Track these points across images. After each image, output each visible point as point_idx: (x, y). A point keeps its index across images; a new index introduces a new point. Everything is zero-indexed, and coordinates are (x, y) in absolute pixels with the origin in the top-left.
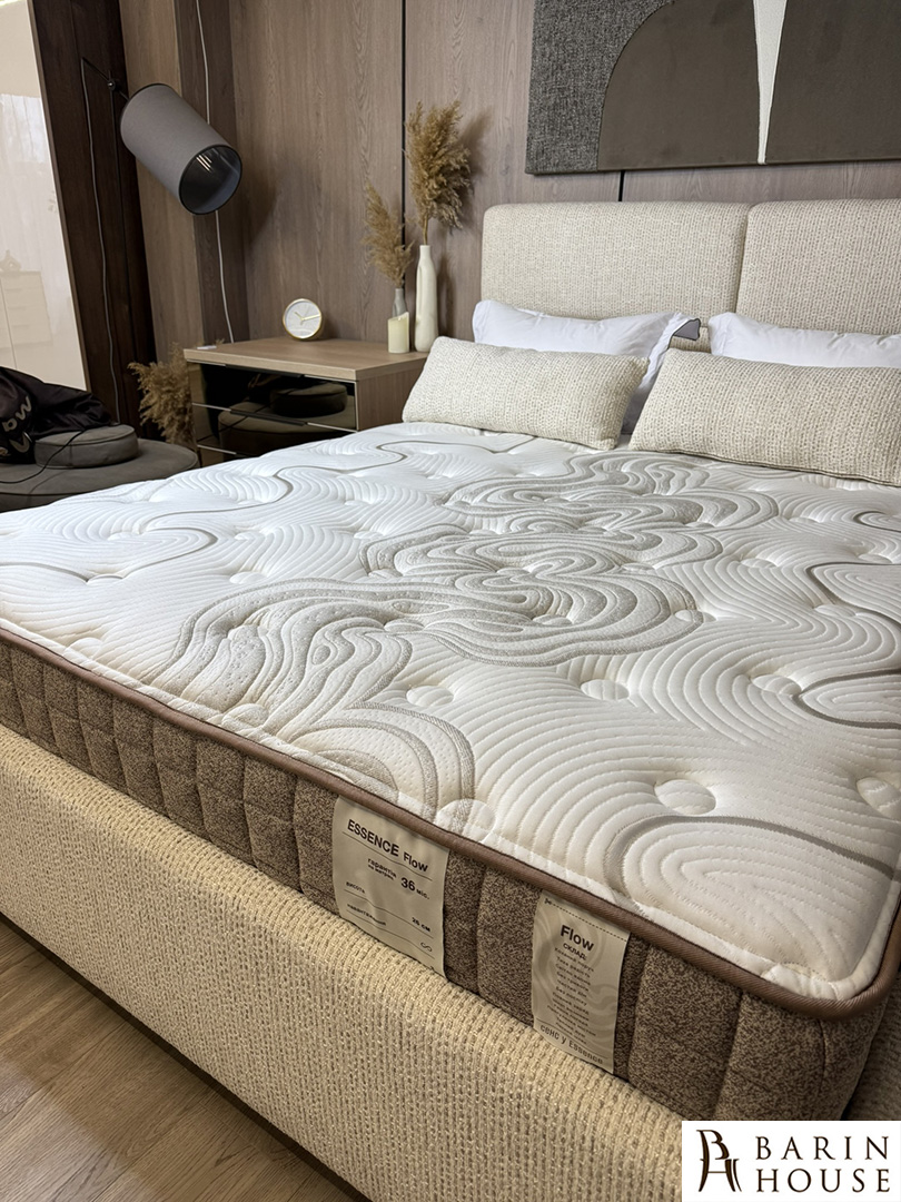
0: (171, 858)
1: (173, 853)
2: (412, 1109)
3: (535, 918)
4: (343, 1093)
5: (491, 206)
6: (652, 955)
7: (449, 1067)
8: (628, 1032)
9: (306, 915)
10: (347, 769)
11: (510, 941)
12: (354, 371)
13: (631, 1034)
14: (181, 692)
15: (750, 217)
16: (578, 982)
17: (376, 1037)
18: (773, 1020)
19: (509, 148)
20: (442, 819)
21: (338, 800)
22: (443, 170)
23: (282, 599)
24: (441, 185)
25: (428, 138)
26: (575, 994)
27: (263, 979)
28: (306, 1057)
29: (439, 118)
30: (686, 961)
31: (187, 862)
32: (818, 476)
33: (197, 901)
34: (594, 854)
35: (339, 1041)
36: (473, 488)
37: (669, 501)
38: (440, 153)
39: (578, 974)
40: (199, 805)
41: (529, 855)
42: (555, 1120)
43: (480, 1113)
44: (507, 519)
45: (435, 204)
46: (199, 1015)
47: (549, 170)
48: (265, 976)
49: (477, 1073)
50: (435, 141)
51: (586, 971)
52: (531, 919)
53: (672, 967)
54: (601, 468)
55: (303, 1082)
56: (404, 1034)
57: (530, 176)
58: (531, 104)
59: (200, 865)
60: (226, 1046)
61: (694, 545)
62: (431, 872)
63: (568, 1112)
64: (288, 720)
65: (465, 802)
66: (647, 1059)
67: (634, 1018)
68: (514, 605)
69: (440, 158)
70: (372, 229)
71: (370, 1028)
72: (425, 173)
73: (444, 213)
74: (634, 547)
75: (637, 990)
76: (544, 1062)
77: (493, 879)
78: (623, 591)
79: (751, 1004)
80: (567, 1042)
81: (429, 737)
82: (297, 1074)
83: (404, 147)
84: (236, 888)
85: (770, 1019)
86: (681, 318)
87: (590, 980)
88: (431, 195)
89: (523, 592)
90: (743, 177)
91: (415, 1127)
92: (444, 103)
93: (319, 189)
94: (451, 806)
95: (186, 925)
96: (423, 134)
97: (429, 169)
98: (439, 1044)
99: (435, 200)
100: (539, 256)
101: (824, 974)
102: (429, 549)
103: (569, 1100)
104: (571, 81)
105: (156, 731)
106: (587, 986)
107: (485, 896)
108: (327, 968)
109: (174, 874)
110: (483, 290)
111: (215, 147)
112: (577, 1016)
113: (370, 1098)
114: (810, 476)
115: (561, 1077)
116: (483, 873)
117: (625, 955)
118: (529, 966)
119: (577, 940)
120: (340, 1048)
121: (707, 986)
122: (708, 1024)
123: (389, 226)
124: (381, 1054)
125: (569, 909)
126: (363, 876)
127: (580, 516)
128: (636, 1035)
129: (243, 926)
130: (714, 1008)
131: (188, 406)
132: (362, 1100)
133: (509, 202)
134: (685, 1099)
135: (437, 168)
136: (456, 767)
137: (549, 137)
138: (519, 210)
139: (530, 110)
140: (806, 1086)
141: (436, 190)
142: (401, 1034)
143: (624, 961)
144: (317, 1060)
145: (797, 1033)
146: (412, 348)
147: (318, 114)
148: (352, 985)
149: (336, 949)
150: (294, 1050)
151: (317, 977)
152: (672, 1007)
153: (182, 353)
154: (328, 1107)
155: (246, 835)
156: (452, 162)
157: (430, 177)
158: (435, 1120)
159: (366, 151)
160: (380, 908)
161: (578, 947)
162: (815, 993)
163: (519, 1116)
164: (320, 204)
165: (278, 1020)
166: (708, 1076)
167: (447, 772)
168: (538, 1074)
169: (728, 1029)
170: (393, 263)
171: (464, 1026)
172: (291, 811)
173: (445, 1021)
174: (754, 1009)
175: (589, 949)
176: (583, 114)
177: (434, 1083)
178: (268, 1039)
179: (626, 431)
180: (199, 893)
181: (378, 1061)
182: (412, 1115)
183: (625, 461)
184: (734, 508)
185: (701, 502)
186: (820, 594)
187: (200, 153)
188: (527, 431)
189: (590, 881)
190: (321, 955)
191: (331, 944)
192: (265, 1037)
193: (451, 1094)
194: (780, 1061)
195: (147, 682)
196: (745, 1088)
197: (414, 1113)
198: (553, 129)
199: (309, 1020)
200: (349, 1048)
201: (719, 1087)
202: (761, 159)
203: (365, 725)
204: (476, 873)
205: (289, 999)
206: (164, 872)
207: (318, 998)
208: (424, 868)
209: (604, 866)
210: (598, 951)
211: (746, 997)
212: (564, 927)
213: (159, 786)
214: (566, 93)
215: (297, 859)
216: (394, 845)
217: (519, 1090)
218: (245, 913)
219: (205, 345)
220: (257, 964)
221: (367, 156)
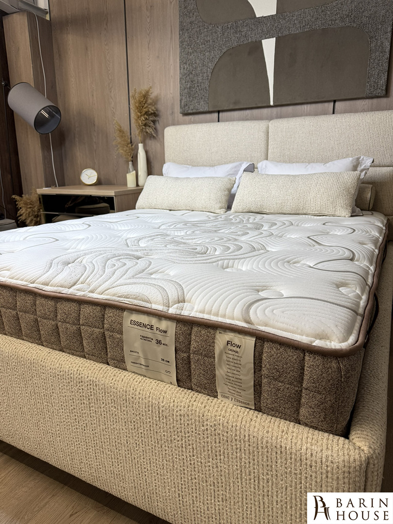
0: (46, 359)
1: (47, 357)
2: (166, 450)
3: (215, 341)
4: (133, 454)
5: (167, 127)
6: (266, 345)
7: (182, 421)
8: (259, 385)
9: (112, 371)
10: (128, 299)
11: (205, 356)
12: (113, 191)
13: (260, 386)
14: (49, 284)
15: (270, 125)
16: (236, 365)
17: (148, 418)
18: (319, 360)
19: (173, 104)
20: (172, 311)
21: (125, 313)
22: (146, 113)
23: (91, 253)
24: (146, 119)
25: (139, 100)
26: (235, 372)
27: (92, 407)
28: (114, 441)
29: (144, 93)
30: (280, 344)
31: (54, 360)
32: (306, 216)
33: (59, 377)
34: (237, 312)
35: (130, 427)
36: (169, 224)
37: (250, 223)
38: (145, 106)
39: (235, 361)
40: (59, 334)
41: (210, 317)
42: (232, 431)
43: (198, 440)
44: (185, 231)
45: (144, 127)
46: (60, 438)
47: (189, 111)
48: (93, 404)
49: (195, 420)
50: (142, 102)
51: (239, 359)
52: (214, 342)
53: (275, 348)
54: (221, 217)
55: (113, 456)
56: (161, 412)
57: (181, 115)
58: (180, 87)
59: (60, 360)
60: (74, 451)
61: (262, 233)
62: (169, 333)
63: (237, 426)
64: (100, 286)
65: (181, 304)
66: (268, 395)
67: (261, 377)
68: (192, 251)
69: (145, 108)
70: (118, 138)
71: (144, 414)
72: (139, 114)
73: (148, 130)
74: (239, 235)
75: (261, 362)
76: (224, 408)
77: (196, 329)
78: (235, 245)
79: (309, 356)
80: (233, 399)
81: (163, 284)
82: (110, 452)
83: (129, 104)
84: (78, 366)
85: (317, 360)
86: (247, 164)
87: (241, 363)
88: (142, 123)
89: (196, 247)
90: (265, 111)
91: (168, 459)
92: (144, 87)
93: (94, 125)
94: (175, 306)
95: (54, 391)
96: (137, 99)
97: (141, 113)
98: (177, 411)
99: (144, 125)
100: (188, 145)
101: (337, 341)
102: (154, 239)
103: (237, 421)
104: (195, 78)
105: (37, 302)
106: (240, 366)
107: (193, 337)
108: (123, 391)
109: (48, 366)
110: (166, 159)
111: (48, 106)
112: (237, 383)
113: (146, 452)
114: (304, 216)
115: (232, 413)
116: (192, 328)
117: (255, 347)
118: (214, 365)
119: (234, 345)
120: (130, 430)
121: (290, 352)
122: (292, 369)
123: (125, 137)
124: (150, 426)
125: (229, 334)
126: (138, 345)
127: (215, 229)
128: (263, 386)
129: (82, 382)
130: (294, 361)
131: (39, 214)
132: (142, 454)
133: (174, 125)
134: (286, 410)
135: (144, 112)
136: (176, 292)
137: (188, 99)
138: (178, 127)
139: (180, 89)
140: (335, 387)
141: (144, 121)
142: (159, 412)
143: (254, 350)
144: (119, 441)
145: (329, 364)
146: (137, 185)
147: (93, 95)
148: (135, 395)
149: (127, 381)
150: (108, 440)
151: (118, 397)
152: (277, 365)
153: (36, 191)
154: (125, 465)
155: (82, 343)
156: (150, 110)
157: (141, 116)
158: (177, 452)
159: (113, 108)
160: (146, 359)
161: (235, 349)
162: (334, 348)
163: (215, 435)
164: (95, 131)
165: (100, 426)
166: (295, 394)
167: (173, 294)
168: (222, 413)
169: (301, 369)
170: (127, 151)
171: (188, 401)
172: (103, 324)
173: (179, 400)
174: (310, 358)
175: (239, 348)
176: (201, 90)
177: (176, 432)
178: (95, 438)
179: (229, 208)
180: (60, 372)
181: (149, 430)
182: (166, 454)
183: (230, 216)
184: (276, 224)
185: (263, 223)
186: (314, 243)
187: (42, 109)
188: (189, 208)
189: (237, 322)
190: (120, 385)
191: (124, 380)
192: (93, 438)
193: (184, 435)
194: (324, 377)
195: (33, 283)
196: (311, 395)
197: (167, 452)
198: (190, 96)
199: (115, 421)
200: (135, 428)
201: (300, 399)
202: (272, 103)
203: (135, 283)
204: (188, 329)
205: (105, 413)
206: (43, 366)
207: (119, 407)
208: (165, 332)
209: (242, 315)
210: (243, 348)
211: (307, 354)
212: (228, 341)
213: (39, 330)
214: (194, 82)
215: (106, 348)
216: (151, 326)
217: (215, 422)
218: (83, 375)
219: (46, 187)
220: (89, 399)
221: (114, 110)
